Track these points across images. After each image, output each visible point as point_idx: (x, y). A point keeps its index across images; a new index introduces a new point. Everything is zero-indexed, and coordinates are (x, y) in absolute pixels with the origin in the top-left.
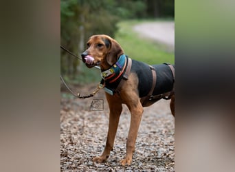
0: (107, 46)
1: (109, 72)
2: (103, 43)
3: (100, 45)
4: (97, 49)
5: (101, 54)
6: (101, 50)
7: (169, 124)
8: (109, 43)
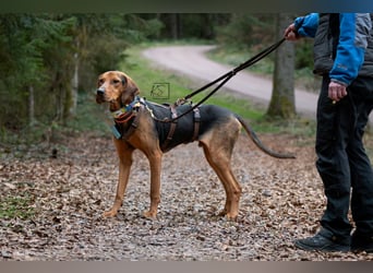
0: (123, 83)
1: (121, 112)
2: (119, 79)
3: (116, 81)
4: (112, 86)
5: (116, 91)
6: (116, 87)
7: (202, 181)
8: (125, 81)
